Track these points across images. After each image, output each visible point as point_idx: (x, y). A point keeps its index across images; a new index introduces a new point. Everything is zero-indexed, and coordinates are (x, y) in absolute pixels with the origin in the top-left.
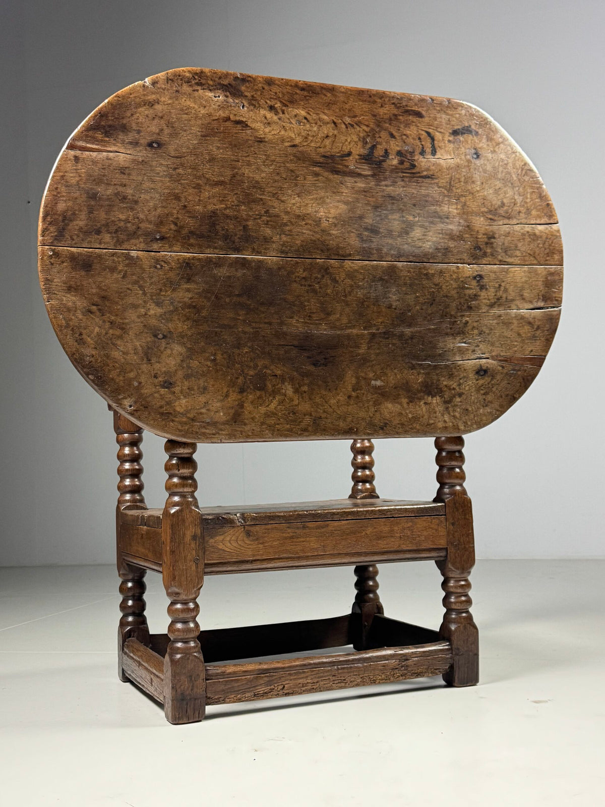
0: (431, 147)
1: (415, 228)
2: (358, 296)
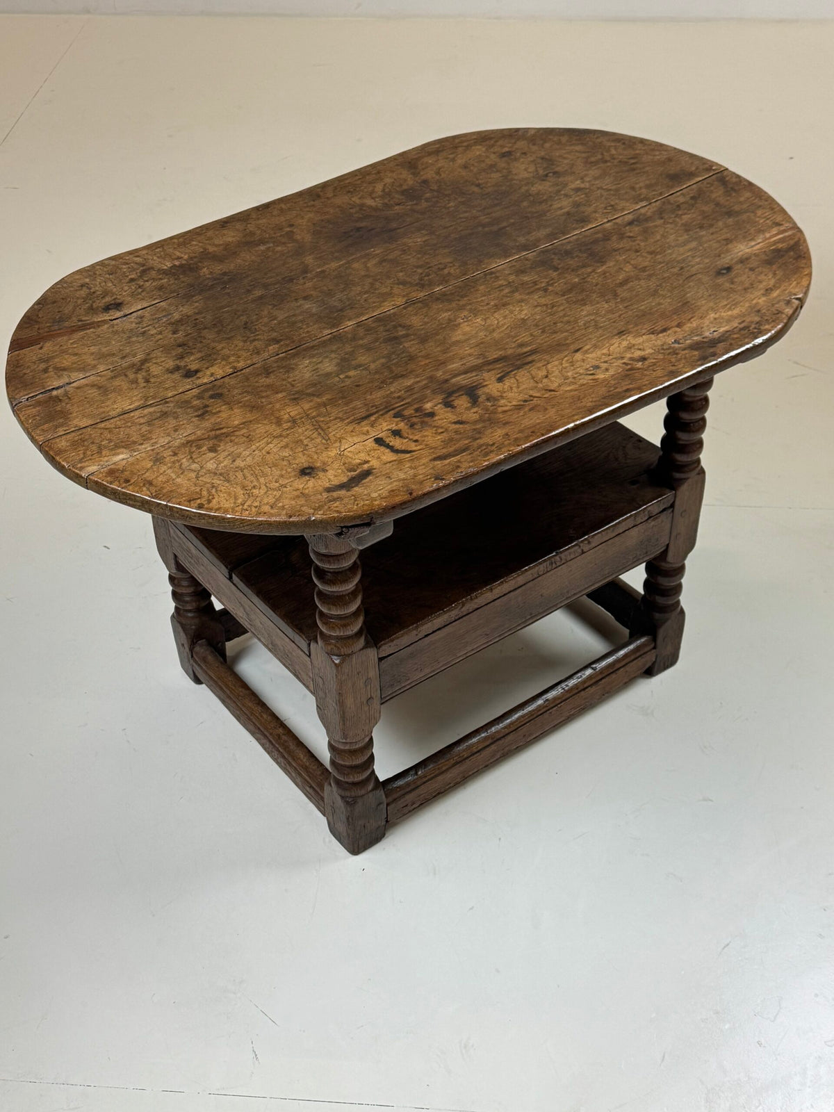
0: (388, 444)
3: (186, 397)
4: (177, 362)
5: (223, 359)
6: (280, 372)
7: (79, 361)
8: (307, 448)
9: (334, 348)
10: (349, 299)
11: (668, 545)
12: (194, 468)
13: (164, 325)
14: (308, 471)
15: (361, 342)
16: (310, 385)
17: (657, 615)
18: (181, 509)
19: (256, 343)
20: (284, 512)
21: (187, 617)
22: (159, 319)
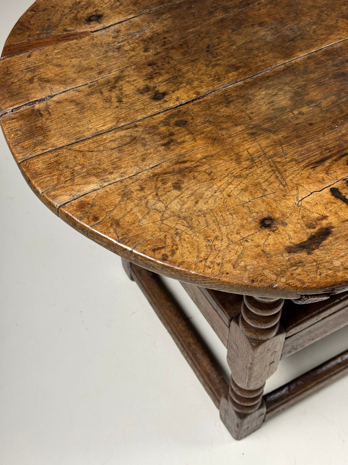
0: (345, 197)
1: (289, 103)
2: (308, 17)
3: (154, 121)
4: (147, 82)
5: (188, 83)
6: (239, 102)
7: (61, 73)
8: (266, 193)
9: (288, 80)
10: (299, 29)
12: (159, 208)
13: (137, 41)
14: (267, 223)
15: (312, 76)
16: (266, 119)
18: (145, 258)
19: (217, 68)
20: (246, 275)
22: (133, 35)
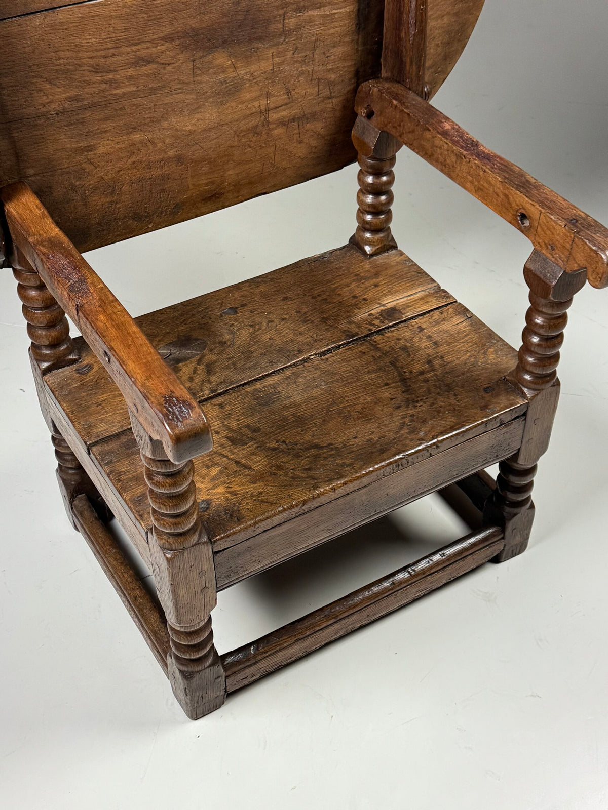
11: (519, 449)
17: (508, 509)
21: (68, 474)
